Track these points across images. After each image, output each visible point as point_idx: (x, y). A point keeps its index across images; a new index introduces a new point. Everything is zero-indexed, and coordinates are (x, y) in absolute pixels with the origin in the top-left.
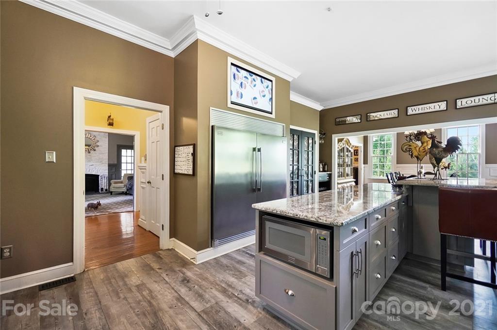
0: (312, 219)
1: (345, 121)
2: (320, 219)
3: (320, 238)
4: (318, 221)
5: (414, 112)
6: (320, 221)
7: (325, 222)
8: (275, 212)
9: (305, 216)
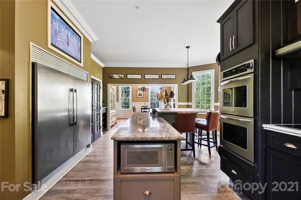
0: (166, 139)
1: (113, 76)
2: (171, 138)
3: (168, 150)
4: (170, 140)
5: (147, 78)
6: (171, 139)
7: (174, 139)
8: (137, 139)
9: (161, 138)
